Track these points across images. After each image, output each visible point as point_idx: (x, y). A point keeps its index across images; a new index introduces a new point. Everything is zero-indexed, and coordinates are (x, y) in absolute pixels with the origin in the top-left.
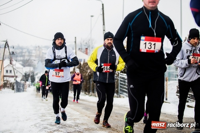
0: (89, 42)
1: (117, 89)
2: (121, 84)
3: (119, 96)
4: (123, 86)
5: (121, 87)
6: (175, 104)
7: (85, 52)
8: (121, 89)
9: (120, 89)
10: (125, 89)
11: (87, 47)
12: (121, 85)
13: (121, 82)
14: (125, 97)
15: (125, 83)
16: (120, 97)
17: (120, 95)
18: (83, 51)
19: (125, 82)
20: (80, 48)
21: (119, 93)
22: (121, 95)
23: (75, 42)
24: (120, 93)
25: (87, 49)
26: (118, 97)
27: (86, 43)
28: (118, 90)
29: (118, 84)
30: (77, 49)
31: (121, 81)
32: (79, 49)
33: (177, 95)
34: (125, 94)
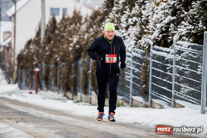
1: (144, 86)
2: (154, 72)
3: (149, 103)
4: (161, 79)
5: (154, 80)
8: (155, 84)
10: (164, 86)
12: (155, 76)
13: (156, 69)
14: (166, 105)
15: (166, 71)
16: (152, 106)
17: (152, 102)
19: (164, 68)
21: (150, 97)
22: (154, 100)
24: (153, 97)
26: (146, 106)
28: (147, 87)
29: (149, 72)
31: (155, 65)
34: (165, 98)
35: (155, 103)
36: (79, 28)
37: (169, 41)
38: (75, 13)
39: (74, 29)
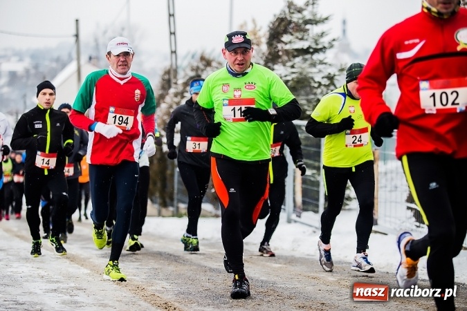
20: (94, 54)
23: (77, 36)
30: (84, 59)
32: (90, 58)
33: (409, 208)
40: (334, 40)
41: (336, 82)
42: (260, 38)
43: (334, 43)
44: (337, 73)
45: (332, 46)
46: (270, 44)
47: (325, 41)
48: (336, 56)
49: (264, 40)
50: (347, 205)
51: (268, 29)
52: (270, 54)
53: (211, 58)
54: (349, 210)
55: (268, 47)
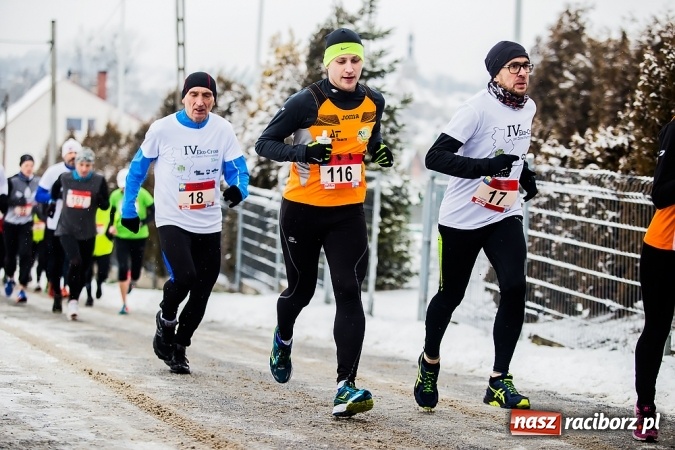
0: (113, 44)
1: (228, 257)
2: (246, 232)
3: (236, 286)
4: (256, 243)
5: (246, 246)
6: (477, 327)
7: (95, 90)
8: (247, 254)
9: (243, 257)
10: (263, 256)
11: (103, 67)
12: (247, 240)
13: (249, 227)
14: (264, 290)
15: (266, 230)
16: (241, 290)
17: (241, 284)
18: (86, 81)
19: (263, 225)
20: (74, 68)
21: (238, 275)
22: (246, 281)
23: (52, 42)
24: (244, 275)
25: (103, 74)
26: (231, 291)
27: (103, 49)
28: (233, 258)
29: (236, 233)
30: (61, 73)
31: (247, 220)
32: (70, 73)
33: (487, 289)
34: (263, 276)
35: (247, 287)
36: (116, 153)
37: (272, 178)
38: (109, 127)
39: (107, 155)
40: (396, 61)
41: (396, 118)
42: (298, 54)
43: (397, 66)
44: (399, 106)
45: (393, 70)
46: (310, 63)
47: (383, 63)
48: (398, 83)
49: (303, 58)
50: (406, 281)
51: (309, 43)
52: (309, 76)
53: (231, 80)
54: (409, 288)
55: (308, 68)
